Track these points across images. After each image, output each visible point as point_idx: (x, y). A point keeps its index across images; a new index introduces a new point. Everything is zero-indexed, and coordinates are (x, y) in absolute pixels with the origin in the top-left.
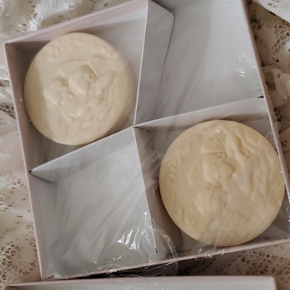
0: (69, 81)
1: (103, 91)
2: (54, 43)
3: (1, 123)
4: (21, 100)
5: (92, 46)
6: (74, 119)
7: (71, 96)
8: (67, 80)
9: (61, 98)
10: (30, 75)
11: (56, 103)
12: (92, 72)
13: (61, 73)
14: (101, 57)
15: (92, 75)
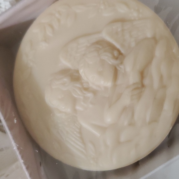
0: (81, 71)
1: (142, 75)
2: (42, 20)
3: (1, 150)
4: (15, 121)
5: (102, 7)
6: (103, 129)
7: (90, 95)
8: (77, 71)
9: (74, 101)
10: (19, 76)
11: (69, 110)
12: (113, 48)
13: (65, 63)
14: (122, 20)
15: (116, 53)
